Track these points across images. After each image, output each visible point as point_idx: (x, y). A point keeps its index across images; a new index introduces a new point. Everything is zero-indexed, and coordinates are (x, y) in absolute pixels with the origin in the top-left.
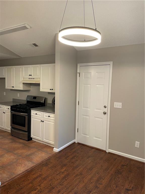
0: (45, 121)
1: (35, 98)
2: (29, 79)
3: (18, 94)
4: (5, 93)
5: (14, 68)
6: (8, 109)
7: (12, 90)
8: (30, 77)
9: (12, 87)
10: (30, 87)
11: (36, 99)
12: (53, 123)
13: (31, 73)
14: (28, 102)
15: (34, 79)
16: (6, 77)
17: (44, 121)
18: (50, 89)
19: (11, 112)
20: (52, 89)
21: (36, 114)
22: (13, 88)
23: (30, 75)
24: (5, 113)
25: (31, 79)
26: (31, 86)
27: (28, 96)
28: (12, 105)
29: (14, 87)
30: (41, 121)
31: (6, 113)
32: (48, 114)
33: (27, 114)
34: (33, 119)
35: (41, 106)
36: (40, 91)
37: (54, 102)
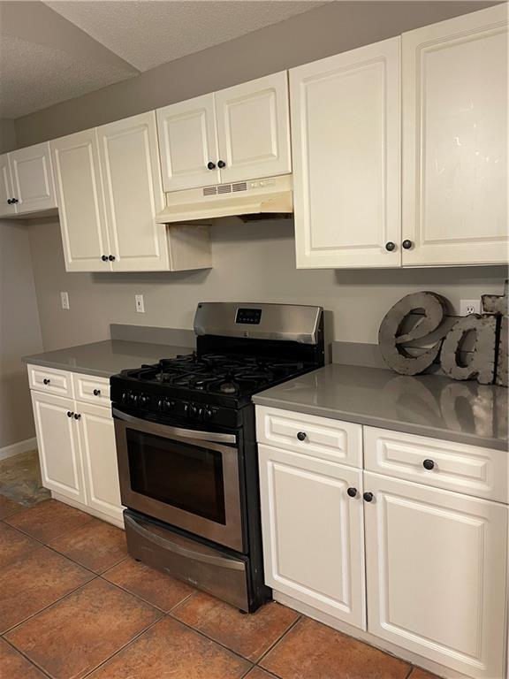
0: (390, 499)
1: (250, 314)
2: (209, 191)
3: (140, 298)
4: (65, 296)
5: (102, 136)
6: (96, 393)
7: (100, 277)
8: (218, 177)
9: (104, 258)
10: (210, 253)
11: (258, 323)
12: (478, 523)
13: (223, 150)
14: (207, 343)
15: (240, 187)
16: (59, 201)
17: (378, 496)
18: (390, 247)
19: (113, 416)
20: (408, 245)
21: (301, 437)
22: (110, 267)
23: (211, 166)
24: (77, 417)
25: (224, 189)
26: (215, 247)
27: (200, 306)
28: (116, 373)
29: (112, 258)
30: (352, 492)
31: (83, 416)
33: (232, 438)
34: (277, 467)
35: (300, 366)
36: (298, 267)
37: (397, 335)
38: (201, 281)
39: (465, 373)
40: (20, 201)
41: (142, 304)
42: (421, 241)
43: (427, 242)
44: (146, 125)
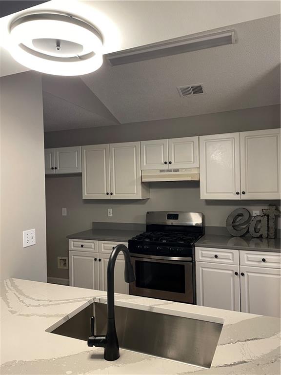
0: (249, 274)
1: (173, 216)
2: (161, 171)
3: (110, 210)
4: (64, 210)
5: (112, 147)
10: (149, 192)
11: (177, 219)
13: (171, 158)
15: (177, 170)
16: (83, 170)
18: (238, 193)
20: (244, 193)
23: (166, 163)
24: (100, 260)
26: (151, 190)
27: (148, 213)
29: (112, 194)
30: (236, 274)
32: (257, 256)
34: (205, 269)
36: (201, 198)
37: (233, 223)
38: (144, 203)
39: (258, 235)
40: (58, 168)
41: (111, 213)
42: (247, 191)
43: (249, 192)
44: (135, 146)
